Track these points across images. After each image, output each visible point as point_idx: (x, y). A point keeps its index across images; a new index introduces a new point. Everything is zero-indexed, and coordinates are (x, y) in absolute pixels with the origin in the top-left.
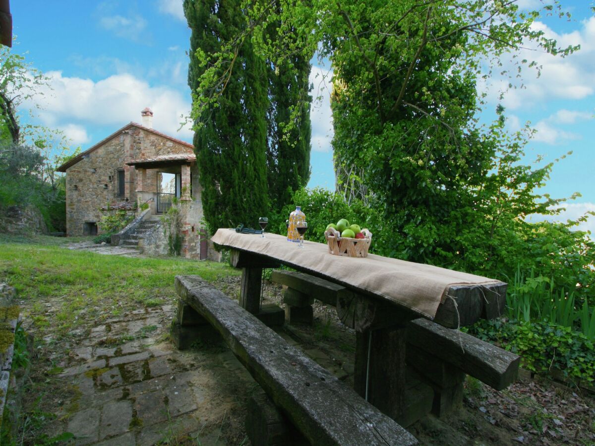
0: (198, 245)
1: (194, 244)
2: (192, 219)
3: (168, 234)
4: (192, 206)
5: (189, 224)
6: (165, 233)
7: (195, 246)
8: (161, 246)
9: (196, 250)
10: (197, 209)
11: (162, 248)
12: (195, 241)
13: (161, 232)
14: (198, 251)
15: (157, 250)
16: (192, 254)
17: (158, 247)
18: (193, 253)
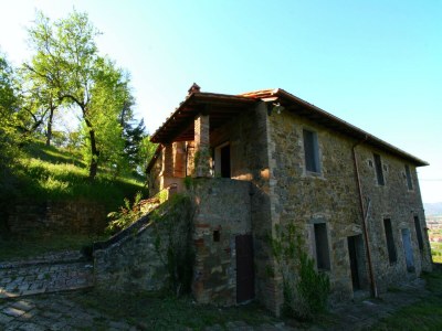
0: (232, 270)
1: (220, 269)
2: (215, 216)
3: (164, 245)
4: (214, 189)
5: (206, 226)
6: (157, 243)
7: (224, 273)
8: (145, 271)
9: (225, 282)
10: (225, 195)
11: (147, 277)
12: (223, 262)
13: (148, 242)
14: (232, 283)
15: (134, 281)
16: (214, 293)
17: (137, 274)
18: (218, 289)
